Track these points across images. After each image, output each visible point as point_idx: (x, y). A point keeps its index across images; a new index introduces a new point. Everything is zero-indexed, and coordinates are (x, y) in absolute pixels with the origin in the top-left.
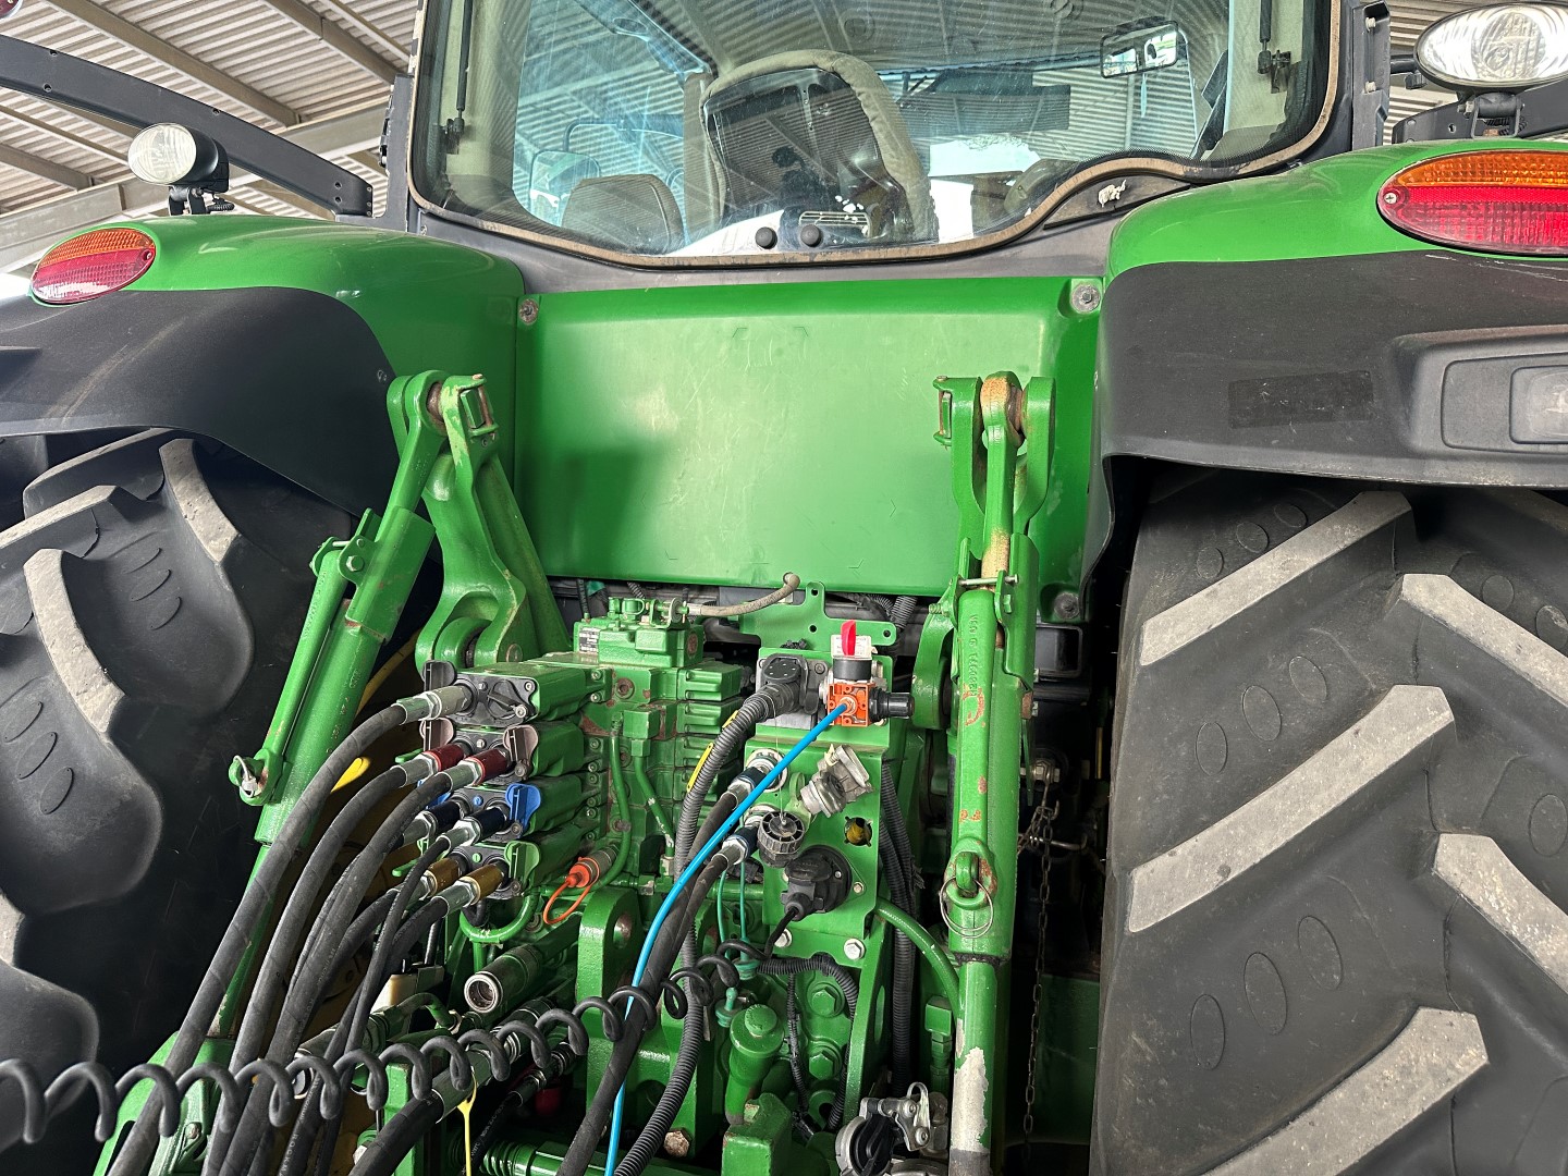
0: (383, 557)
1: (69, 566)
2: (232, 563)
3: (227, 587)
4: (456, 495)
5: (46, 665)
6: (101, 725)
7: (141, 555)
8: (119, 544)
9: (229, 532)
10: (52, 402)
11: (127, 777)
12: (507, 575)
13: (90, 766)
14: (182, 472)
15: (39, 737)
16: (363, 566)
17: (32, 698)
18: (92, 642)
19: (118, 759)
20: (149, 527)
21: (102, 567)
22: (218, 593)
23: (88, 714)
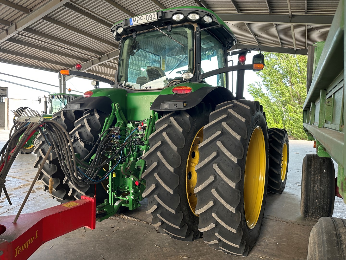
0: (110, 118)
1: (87, 120)
2: (99, 119)
3: (99, 121)
4: (117, 113)
5: (86, 127)
6: (90, 131)
7: (92, 119)
8: (91, 118)
9: (99, 116)
10: (86, 107)
11: (91, 135)
12: (122, 120)
13: (89, 134)
14: (96, 112)
15: (85, 132)
16: (109, 119)
17: (85, 129)
18: (89, 125)
19: (91, 133)
20: (93, 116)
21: (89, 120)
22: (98, 121)
23: (89, 130)
